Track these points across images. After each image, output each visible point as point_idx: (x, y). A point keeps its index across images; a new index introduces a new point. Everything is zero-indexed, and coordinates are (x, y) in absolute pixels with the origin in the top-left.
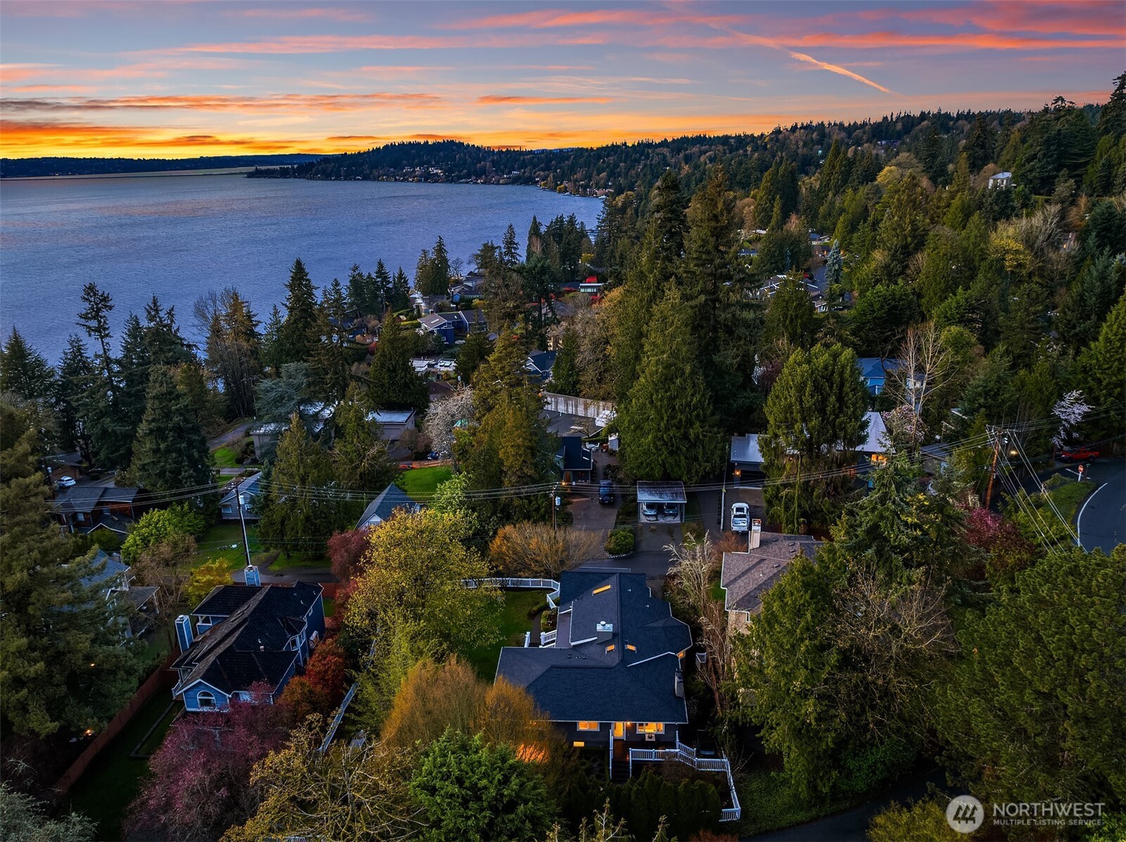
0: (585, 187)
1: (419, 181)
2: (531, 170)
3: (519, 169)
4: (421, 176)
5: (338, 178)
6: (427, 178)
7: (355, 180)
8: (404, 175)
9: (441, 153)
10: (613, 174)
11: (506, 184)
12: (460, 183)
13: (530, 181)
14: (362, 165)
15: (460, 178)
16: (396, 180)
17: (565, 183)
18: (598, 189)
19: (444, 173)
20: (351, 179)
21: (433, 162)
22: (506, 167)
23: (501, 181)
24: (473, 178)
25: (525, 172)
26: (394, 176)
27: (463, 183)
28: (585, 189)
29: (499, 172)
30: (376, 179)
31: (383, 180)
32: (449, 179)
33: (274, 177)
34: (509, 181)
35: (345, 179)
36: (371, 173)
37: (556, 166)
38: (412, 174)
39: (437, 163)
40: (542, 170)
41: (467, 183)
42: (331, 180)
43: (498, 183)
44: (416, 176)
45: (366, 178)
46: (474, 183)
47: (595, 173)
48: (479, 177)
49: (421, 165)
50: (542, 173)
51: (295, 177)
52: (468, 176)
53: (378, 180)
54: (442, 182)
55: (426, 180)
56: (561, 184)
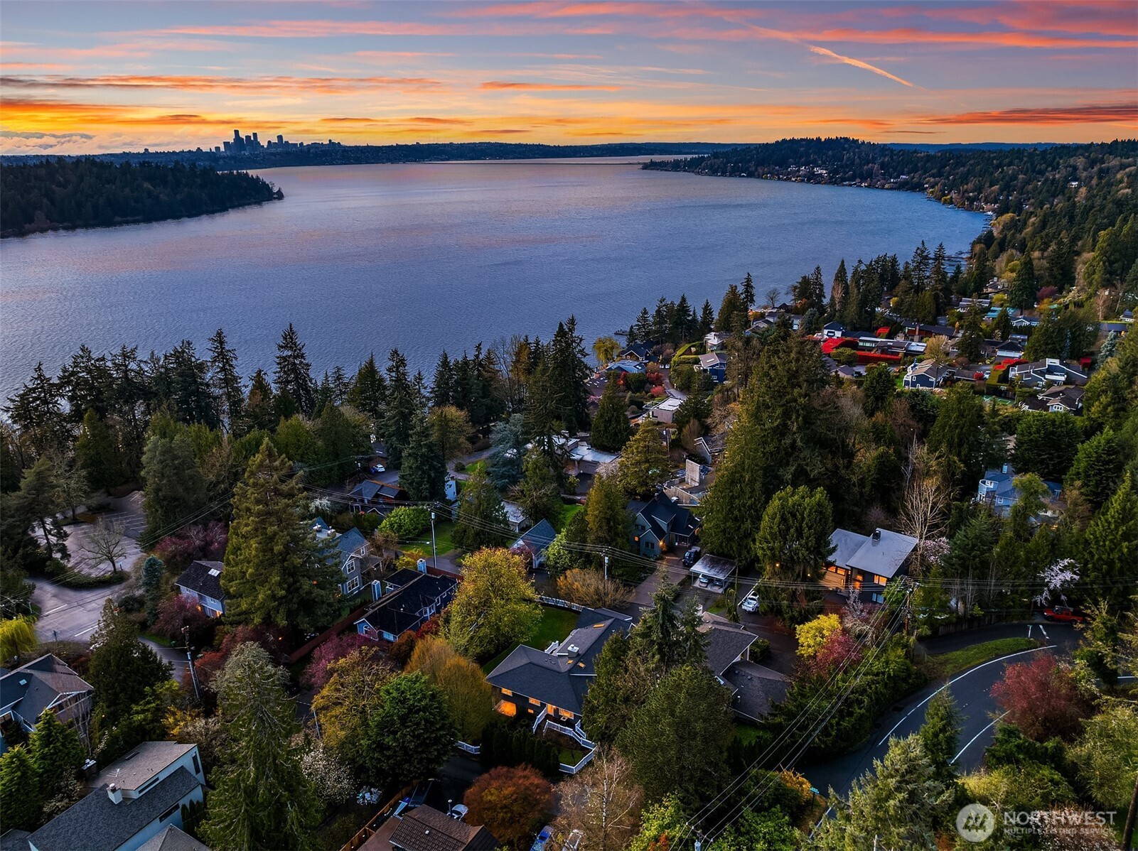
0: (971, 200)
1: (803, 181)
2: (920, 175)
3: (908, 174)
4: (805, 176)
5: (724, 174)
6: (812, 178)
7: (740, 176)
8: (789, 173)
9: (830, 153)
10: (1007, 188)
11: (891, 189)
12: (843, 185)
13: (916, 187)
14: (750, 161)
15: (843, 180)
16: (779, 179)
17: (954, 195)
18: (986, 204)
19: (829, 174)
20: (736, 176)
21: (820, 162)
22: (895, 170)
23: (886, 186)
24: (858, 180)
25: (913, 177)
26: (778, 175)
27: (846, 185)
28: (971, 202)
29: (888, 175)
30: (760, 177)
31: (766, 178)
32: (833, 181)
33: (666, 170)
34: (895, 186)
35: (730, 176)
36: (756, 170)
37: (950, 172)
38: (795, 174)
39: (824, 163)
40: (933, 176)
41: (851, 185)
42: (717, 175)
43: (883, 188)
44: (800, 176)
45: (751, 175)
46: (858, 186)
47: (988, 184)
48: (863, 179)
49: (806, 164)
50: (932, 180)
51: (685, 171)
52: (853, 178)
53: (762, 178)
54: (825, 184)
55: (809, 181)
56: (949, 194)
